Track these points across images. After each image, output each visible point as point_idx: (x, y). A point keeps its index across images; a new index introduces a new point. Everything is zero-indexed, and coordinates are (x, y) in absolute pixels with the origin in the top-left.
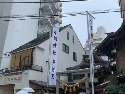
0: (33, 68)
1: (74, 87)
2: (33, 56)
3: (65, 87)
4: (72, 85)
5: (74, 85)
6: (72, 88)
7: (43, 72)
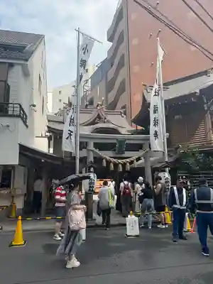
0: (10, 113)
1: (128, 164)
2: (9, 82)
3: (108, 162)
4: (124, 160)
5: (128, 160)
6: (124, 165)
7: (27, 126)
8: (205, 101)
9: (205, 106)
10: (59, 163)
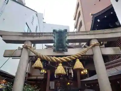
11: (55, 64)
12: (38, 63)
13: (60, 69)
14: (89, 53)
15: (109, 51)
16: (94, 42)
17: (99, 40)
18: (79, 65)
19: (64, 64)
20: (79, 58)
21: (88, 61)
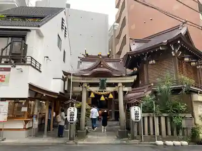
7: (41, 72)
8: (173, 49)
9: (173, 52)
10: (56, 97)
11: (100, 96)
12: (92, 95)
13: (103, 98)
14: (117, 90)
15: (126, 89)
16: (120, 85)
17: (122, 83)
18: (111, 96)
19: (105, 96)
20: (112, 93)
21: (116, 94)
